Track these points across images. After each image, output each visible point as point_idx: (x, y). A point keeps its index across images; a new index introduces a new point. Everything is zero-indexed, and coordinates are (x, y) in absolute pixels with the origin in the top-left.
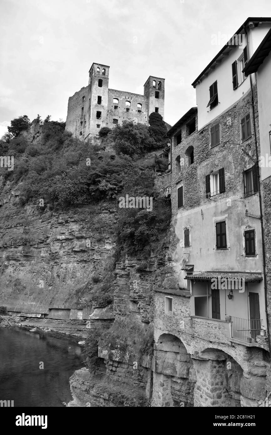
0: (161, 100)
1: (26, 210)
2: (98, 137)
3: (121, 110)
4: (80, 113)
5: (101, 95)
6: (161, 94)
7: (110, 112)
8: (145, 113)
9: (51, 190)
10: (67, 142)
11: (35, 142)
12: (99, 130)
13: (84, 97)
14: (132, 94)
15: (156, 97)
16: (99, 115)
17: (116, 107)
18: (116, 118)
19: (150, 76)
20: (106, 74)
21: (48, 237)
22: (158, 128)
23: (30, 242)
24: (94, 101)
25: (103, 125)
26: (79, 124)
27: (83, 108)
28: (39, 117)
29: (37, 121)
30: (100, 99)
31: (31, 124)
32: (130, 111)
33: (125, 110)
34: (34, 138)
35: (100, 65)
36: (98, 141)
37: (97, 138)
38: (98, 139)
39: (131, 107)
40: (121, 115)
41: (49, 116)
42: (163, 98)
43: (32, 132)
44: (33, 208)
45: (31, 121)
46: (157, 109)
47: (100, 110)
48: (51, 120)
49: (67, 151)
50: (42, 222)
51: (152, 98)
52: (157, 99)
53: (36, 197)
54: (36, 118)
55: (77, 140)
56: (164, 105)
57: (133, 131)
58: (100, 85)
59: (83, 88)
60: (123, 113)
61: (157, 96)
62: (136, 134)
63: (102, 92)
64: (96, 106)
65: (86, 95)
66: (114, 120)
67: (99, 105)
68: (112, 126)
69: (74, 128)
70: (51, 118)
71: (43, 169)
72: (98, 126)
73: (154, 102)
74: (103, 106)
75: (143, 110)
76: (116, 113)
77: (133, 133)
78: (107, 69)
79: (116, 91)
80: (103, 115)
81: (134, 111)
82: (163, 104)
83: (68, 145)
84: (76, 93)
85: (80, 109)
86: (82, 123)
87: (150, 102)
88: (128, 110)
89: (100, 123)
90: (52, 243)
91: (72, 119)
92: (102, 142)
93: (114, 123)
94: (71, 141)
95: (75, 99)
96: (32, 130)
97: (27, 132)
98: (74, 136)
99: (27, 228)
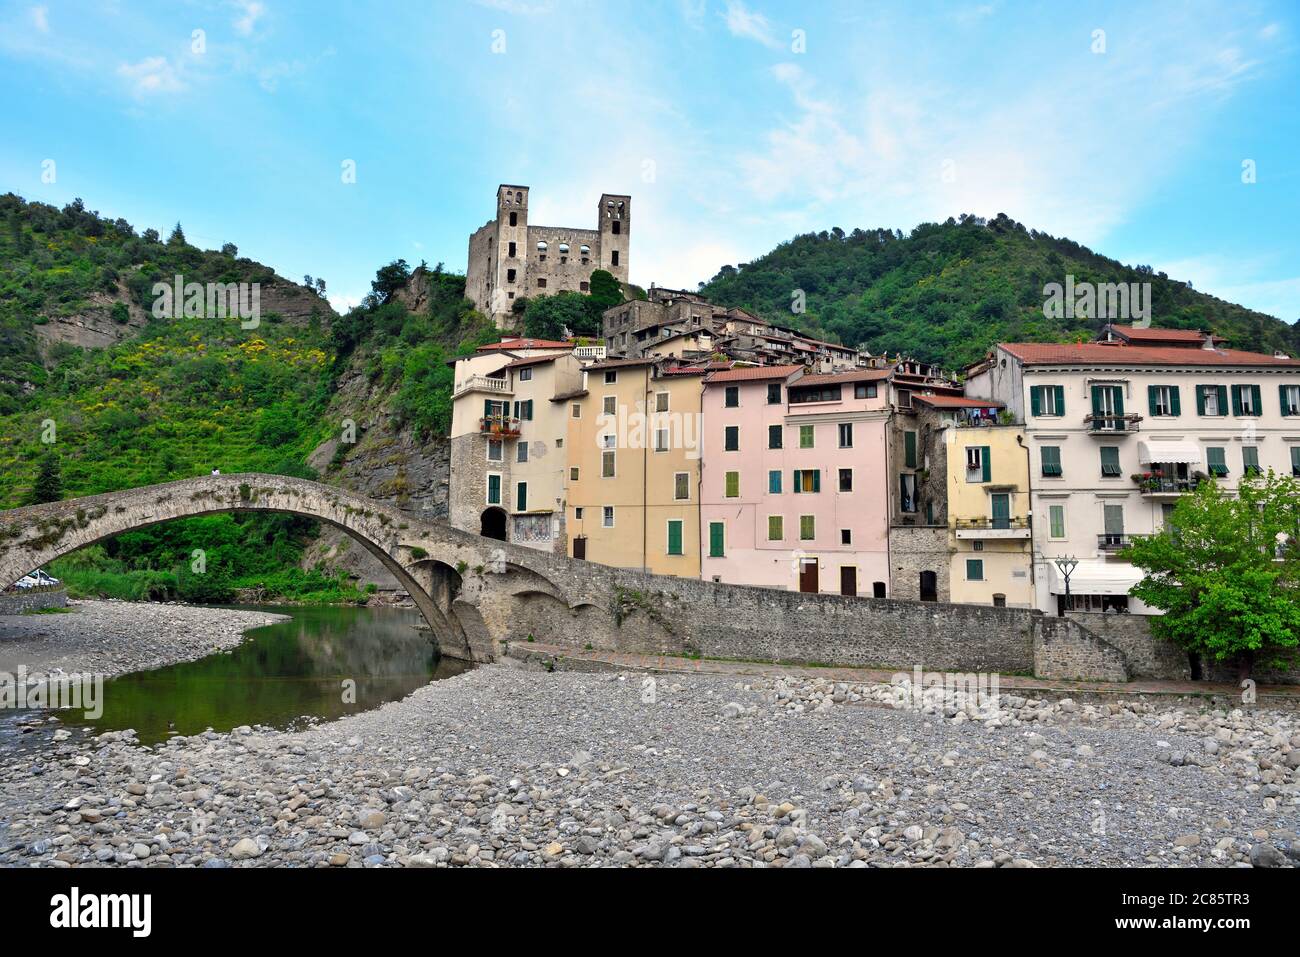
0: (622, 236)
1: (401, 439)
2: (510, 314)
3: (552, 261)
4: (485, 268)
5: (514, 241)
6: (623, 225)
7: (531, 268)
8: (594, 262)
9: (430, 411)
10: (464, 321)
11: (419, 312)
12: (512, 301)
13: (491, 239)
14: (572, 230)
15: (614, 232)
16: (511, 275)
17: (543, 258)
18: (542, 276)
19: (603, 195)
20: (523, 202)
21: (431, 481)
22: (601, 299)
23: (406, 490)
24: (504, 253)
25: (519, 293)
26: (484, 286)
27: (489, 259)
28: (424, 264)
29: (422, 271)
30: (512, 247)
31: (412, 277)
32: (568, 262)
33: (559, 261)
34: (417, 302)
35: (511, 186)
36: (511, 321)
37: (508, 317)
38: (511, 318)
39: (569, 254)
40: (551, 270)
41: (440, 264)
42: (628, 232)
43: (413, 291)
44: (411, 435)
45: (411, 270)
46: (615, 255)
47: (513, 268)
48: (444, 271)
49: (465, 337)
50: (424, 458)
51: (608, 235)
52: (616, 236)
53: (414, 419)
54: (420, 265)
55: (482, 316)
56: (628, 244)
57: (550, 312)
58: (513, 223)
59: (490, 223)
60: (555, 266)
61: (616, 229)
62: (555, 318)
63: (516, 234)
64: (507, 260)
65: (494, 236)
66: (539, 280)
67: (512, 259)
68: (534, 293)
69: (478, 293)
70: (443, 266)
71: (425, 372)
72: (511, 295)
73: (610, 243)
74: (519, 260)
75: (591, 256)
76: (544, 268)
77: (551, 317)
78: (524, 192)
79: (541, 228)
80: (520, 274)
81: (574, 260)
82: (626, 244)
83: (468, 326)
84: (480, 229)
85: (486, 261)
86: (488, 285)
87: (603, 242)
88: (564, 260)
89: (514, 290)
90: (436, 490)
91: (475, 275)
92: (518, 322)
93: (540, 285)
94: (472, 319)
95: (478, 239)
96: (413, 288)
97: (406, 290)
98: (477, 308)
99: (403, 467)
